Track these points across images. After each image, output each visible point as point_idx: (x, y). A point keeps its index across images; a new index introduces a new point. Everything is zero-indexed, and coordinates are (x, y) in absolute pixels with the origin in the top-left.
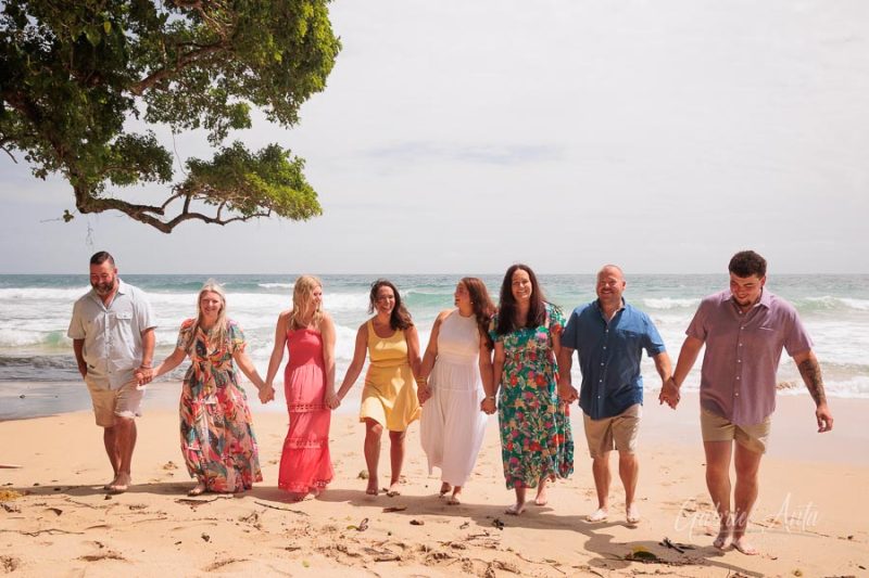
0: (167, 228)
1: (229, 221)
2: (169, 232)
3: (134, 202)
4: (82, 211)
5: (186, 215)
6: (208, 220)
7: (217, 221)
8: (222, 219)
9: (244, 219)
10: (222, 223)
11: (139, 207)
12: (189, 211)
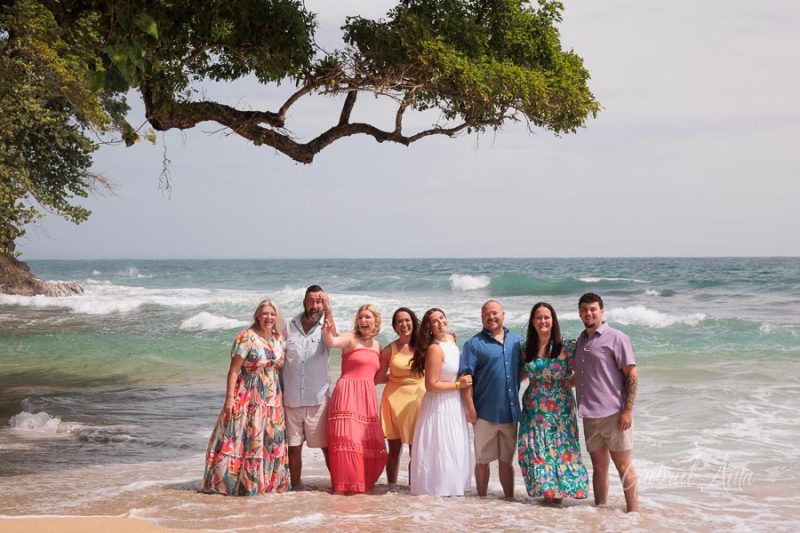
0: (304, 153)
1: (419, 136)
2: (308, 160)
3: (241, 107)
4: (157, 126)
5: (344, 128)
6: (381, 136)
7: (397, 137)
8: (405, 133)
9: (450, 132)
10: (406, 141)
11: (249, 115)
12: (351, 122)
